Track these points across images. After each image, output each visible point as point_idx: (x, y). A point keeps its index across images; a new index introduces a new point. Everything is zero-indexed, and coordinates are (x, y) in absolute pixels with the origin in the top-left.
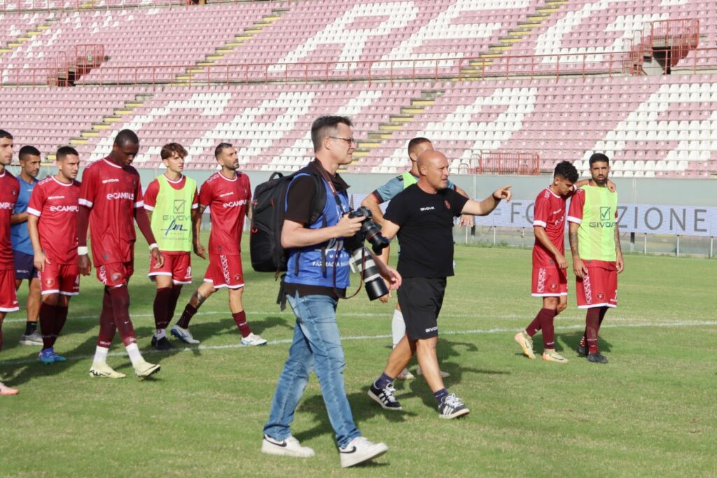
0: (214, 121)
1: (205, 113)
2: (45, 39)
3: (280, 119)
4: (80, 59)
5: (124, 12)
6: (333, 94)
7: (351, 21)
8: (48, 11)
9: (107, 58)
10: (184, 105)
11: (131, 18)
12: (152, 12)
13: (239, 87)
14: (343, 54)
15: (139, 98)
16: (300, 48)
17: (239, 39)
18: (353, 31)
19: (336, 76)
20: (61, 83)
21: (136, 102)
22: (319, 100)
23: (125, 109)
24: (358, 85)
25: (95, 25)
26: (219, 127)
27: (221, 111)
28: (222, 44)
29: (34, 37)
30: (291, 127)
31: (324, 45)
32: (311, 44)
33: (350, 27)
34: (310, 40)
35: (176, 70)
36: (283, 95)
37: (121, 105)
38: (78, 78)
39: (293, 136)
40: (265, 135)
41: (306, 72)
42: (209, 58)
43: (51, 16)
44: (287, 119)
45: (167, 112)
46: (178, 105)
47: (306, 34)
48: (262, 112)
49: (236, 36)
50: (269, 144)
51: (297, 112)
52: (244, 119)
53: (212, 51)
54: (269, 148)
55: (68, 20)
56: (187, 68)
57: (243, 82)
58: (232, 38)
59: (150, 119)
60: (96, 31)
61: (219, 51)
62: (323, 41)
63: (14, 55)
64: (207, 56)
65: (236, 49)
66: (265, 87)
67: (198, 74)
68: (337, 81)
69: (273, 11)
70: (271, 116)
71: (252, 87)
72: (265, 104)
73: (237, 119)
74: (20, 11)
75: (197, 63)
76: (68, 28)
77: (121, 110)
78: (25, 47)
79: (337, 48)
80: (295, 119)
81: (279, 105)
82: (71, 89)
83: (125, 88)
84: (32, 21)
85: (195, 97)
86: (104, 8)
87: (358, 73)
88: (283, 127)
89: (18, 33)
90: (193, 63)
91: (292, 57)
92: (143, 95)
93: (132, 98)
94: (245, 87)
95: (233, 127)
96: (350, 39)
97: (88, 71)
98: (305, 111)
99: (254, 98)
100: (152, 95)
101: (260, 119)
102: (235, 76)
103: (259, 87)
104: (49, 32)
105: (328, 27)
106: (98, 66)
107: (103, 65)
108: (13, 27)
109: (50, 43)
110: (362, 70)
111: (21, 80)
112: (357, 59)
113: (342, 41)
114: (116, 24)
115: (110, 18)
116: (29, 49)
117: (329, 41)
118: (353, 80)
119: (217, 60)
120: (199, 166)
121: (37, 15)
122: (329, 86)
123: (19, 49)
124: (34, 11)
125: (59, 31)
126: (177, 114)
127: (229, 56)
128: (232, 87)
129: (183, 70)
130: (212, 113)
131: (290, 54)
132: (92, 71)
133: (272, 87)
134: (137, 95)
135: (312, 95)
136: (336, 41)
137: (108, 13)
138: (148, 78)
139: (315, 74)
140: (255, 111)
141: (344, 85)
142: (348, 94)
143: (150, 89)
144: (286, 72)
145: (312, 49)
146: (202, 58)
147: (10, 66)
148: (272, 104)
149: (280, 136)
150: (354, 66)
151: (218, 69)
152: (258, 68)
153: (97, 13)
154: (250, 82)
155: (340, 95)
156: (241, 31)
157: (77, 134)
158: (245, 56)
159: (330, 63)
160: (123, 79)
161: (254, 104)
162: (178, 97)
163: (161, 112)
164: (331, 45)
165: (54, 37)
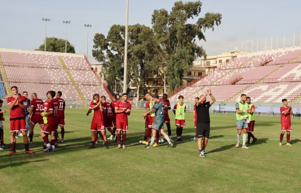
0: (264, 91)
1: (262, 90)
2: (230, 75)
3: (279, 91)
4: (236, 79)
5: (247, 68)
6: (293, 85)
7: (298, 68)
8: (231, 69)
9: (242, 78)
10: (258, 88)
11: (248, 69)
12: (253, 68)
13: (270, 84)
14: (296, 75)
15: (248, 87)
16: (286, 74)
17: (272, 73)
18: (299, 70)
19: (294, 81)
20: (232, 84)
21: (247, 88)
22: (289, 86)
23: (245, 89)
24: (299, 82)
25: (241, 71)
26: (265, 93)
27: (266, 89)
28: (268, 74)
29: (228, 75)
30: (282, 92)
31: (291, 74)
32: (288, 74)
33: (298, 69)
34: (288, 73)
35: (257, 81)
36: (280, 85)
37: (244, 88)
38: (236, 83)
39: (282, 95)
40: (275, 94)
41: (286, 80)
42: (265, 78)
43: (232, 70)
44: (281, 91)
45: (254, 90)
46: (256, 88)
47: (288, 71)
48: (275, 89)
49: (271, 72)
50: (276, 96)
51: (284, 89)
52: (271, 91)
53: (265, 76)
54: (276, 98)
55: (235, 71)
56: (259, 80)
57: (272, 83)
58: (270, 73)
59: (250, 91)
60: (241, 73)
61: (267, 76)
62: (291, 73)
63: (223, 79)
64: (264, 77)
65: (271, 75)
66: (277, 84)
67: (262, 81)
68: (294, 82)
69: (280, 66)
70: (277, 90)
71: (273, 84)
72: (276, 87)
73: (269, 91)
74: (225, 69)
75: (262, 79)
76: (235, 72)
77: (244, 89)
78: (226, 77)
79: (294, 74)
80: (283, 91)
81: (279, 88)
82: (234, 85)
83: (245, 85)
84: (228, 71)
85: (260, 86)
86: (243, 68)
87: (299, 80)
88: (280, 93)
89: (225, 74)
90: (261, 79)
91: (284, 77)
92: (249, 86)
93: (246, 87)
94: (272, 84)
95: (268, 93)
96: (298, 72)
97: (238, 81)
98: (285, 89)
99: (274, 86)
100: (251, 86)
101: (274, 91)
102: (270, 81)
103: (275, 84)
104: (231, 73)
105: (293, 69)
106: (240, 80)
107: (241, 80)
108: (224, 73)
109: (231, 76)
110: (300, 79)
111: (224, 84)
112: (299, 76)
113: (296, 72)
114: (245, 71)
115: (244, 70)
116: (227, 77)
117: (293, 73)
118: (298, 82)
119: (266, 78)
120: (260, 102)
121: (229, 70)
122: (292, 83)
123: (224, 77)
124: (228, 69)
125: (233, 73)
126: (256, 90)
127: (269, 77)
128: (269, 84)
129: (258, 80)
130: (264, 90)
131: (283, 76)
132: (239, 81)
133: (278, 84)
134: (248, 86)
135: (287, 85)
136: (295, 73)
137: (244, 69)
138: (250, 83)
139: (289, 80)
140: (274, 89)
141: (295, 83)
142: (296, 85)
143: (251, 85)
144: (282, 80)
145: (289, 74)
146: (263, 77)
147: (222, 81)
148: (278, 87)
149: (279, 95)
150: (298, 78)
151: (266, 80)
152: (275, 79)
153: (241, 69)
154: (273, 83)
155: (294, 85)
156: (272, 71)
157: (234, 95)
158: (273, 77)
159: (292, 78)
160: (245, 83)
161: (273, 87)
162: (257, 86)
163: (252, 90)
164: (293, 74)
165: (232, 74)
